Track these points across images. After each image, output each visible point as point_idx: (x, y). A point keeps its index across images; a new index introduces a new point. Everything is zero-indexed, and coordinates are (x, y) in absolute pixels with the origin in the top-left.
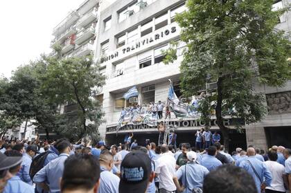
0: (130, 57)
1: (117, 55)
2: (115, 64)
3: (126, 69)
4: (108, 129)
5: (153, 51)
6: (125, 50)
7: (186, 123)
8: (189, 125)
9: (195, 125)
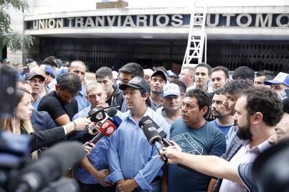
8: (253, 24)
9: (267, 25)
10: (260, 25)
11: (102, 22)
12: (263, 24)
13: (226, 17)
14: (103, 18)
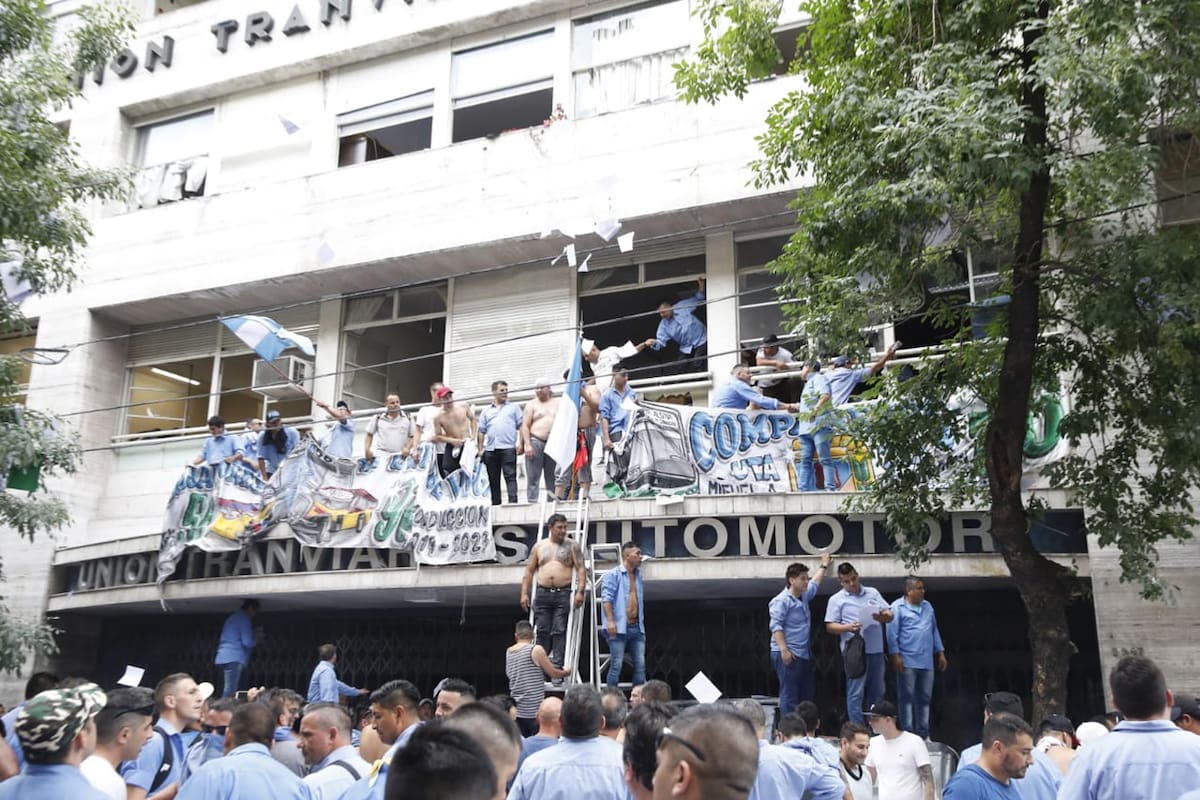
0: (268, 83)
1: (161, 56)
2: (139, 121)
3: (229, 163)
4: (65, 577)
5: (443, 57)
6: (230, 28)
7: (705, 536)
8: (731, 550)
9: (772, 551)
10: (753, 551)
11: (286, 557)
12: (762, 548)
13: (652, 530)
14: (290, 547)
